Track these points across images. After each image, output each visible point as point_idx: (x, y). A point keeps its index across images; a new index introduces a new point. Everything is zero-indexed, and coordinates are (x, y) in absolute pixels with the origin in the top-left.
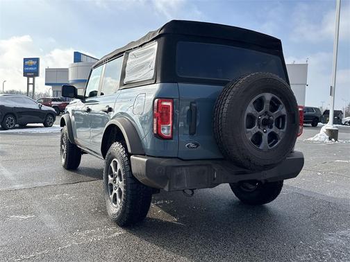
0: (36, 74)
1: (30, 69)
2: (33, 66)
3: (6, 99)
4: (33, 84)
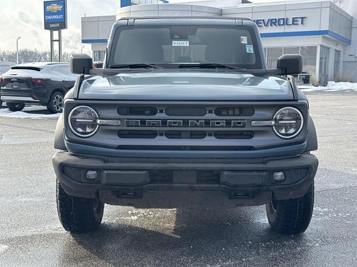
0: (62, 25)
1: (55, 17)
2: (58, 13)
3: (52, 69)
4: (59, 41)
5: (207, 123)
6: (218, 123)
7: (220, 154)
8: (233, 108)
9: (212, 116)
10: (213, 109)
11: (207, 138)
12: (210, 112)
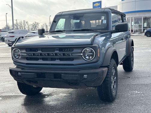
2: (98, 6)
5: (56, 54)
6: (60, 55)
7: (62, 67)
8: (67, 48)
9: (57, 52)
10: (58, 49)
11: (57, 60)
12: (57, 50)
